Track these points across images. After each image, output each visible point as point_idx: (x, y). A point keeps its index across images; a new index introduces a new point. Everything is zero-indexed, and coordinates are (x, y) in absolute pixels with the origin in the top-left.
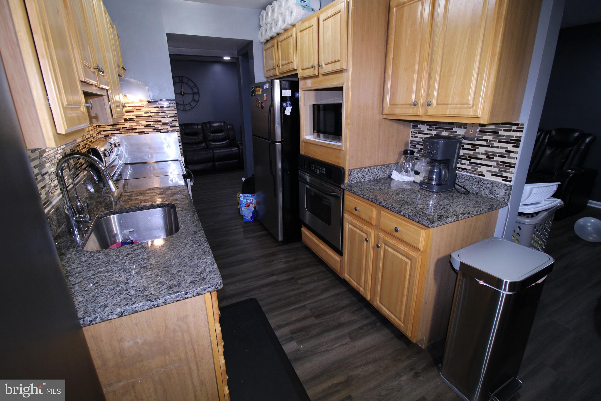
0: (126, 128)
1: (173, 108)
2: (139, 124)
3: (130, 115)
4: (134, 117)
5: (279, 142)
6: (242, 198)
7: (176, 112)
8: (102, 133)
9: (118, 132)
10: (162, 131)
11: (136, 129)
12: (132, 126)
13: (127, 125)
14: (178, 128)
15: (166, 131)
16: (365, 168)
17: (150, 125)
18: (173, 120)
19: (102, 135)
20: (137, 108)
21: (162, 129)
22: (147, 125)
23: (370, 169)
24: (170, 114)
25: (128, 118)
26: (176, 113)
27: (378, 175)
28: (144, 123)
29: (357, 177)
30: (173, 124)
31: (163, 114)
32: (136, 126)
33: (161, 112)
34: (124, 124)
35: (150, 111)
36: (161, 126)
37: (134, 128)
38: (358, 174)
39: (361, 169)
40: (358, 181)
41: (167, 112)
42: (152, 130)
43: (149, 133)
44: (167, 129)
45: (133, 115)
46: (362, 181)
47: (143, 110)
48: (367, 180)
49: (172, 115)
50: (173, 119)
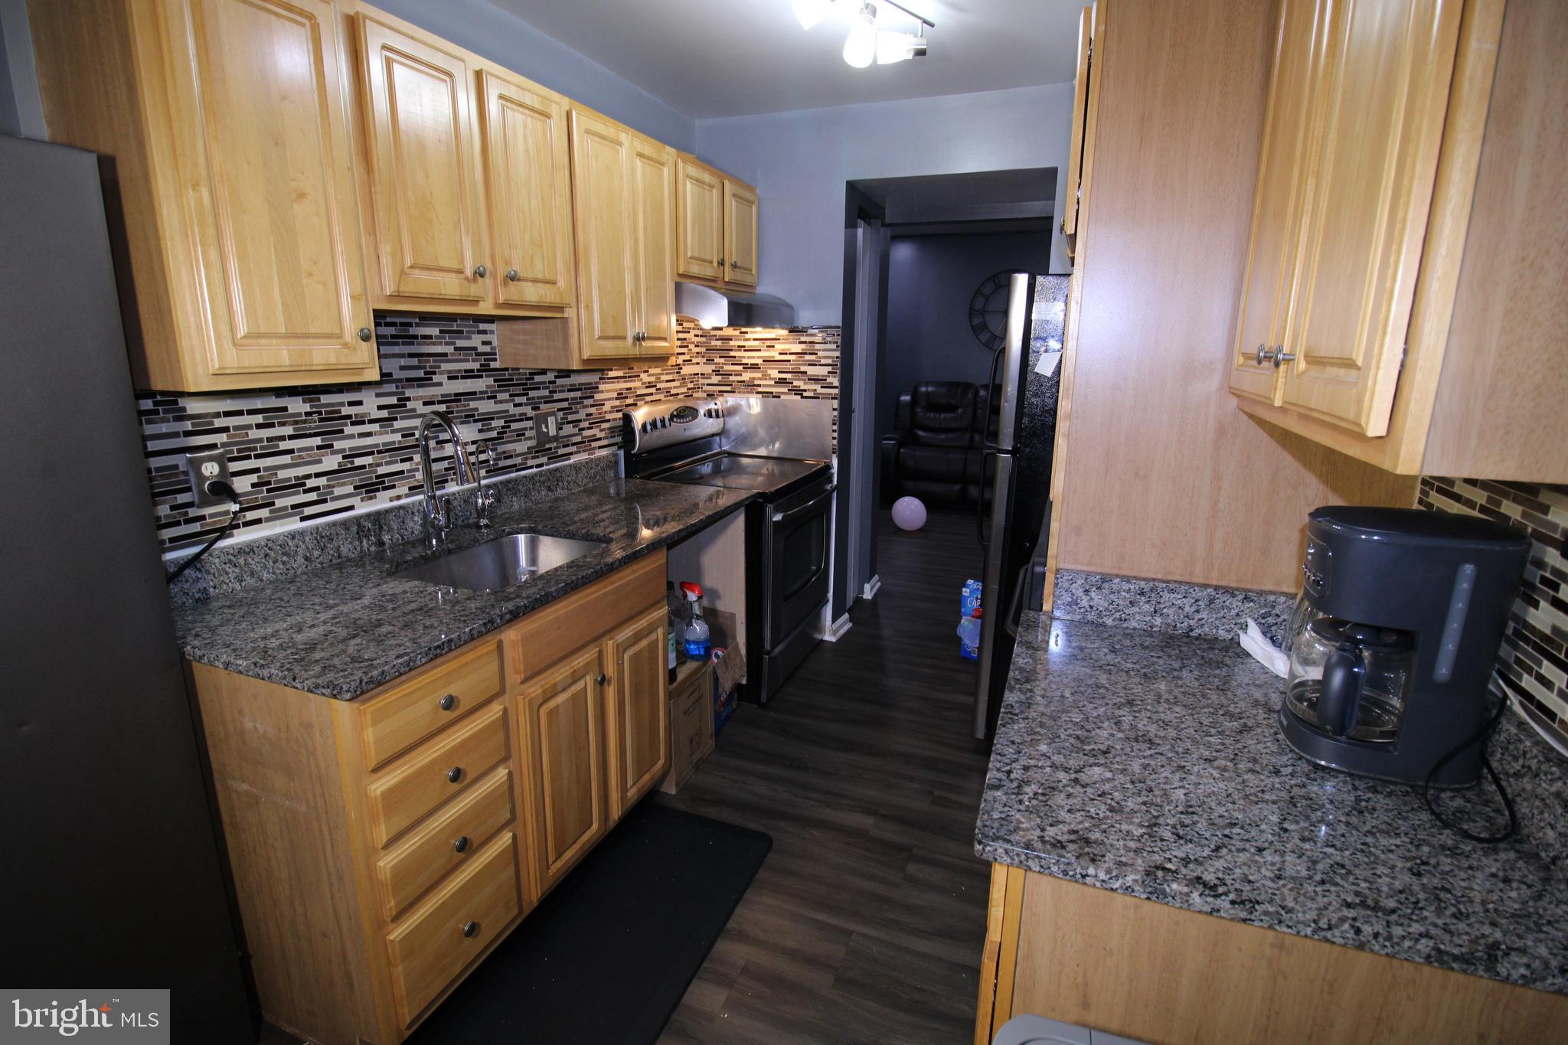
0: (744, 381)
1: (834, 346)
2: (765, 377)
3: (753, 357)
4: (760, 361)
5: (1007, 452)
6: (968, 590)
7: (838, 354)
8: (705, 388)
9: (728, 388)
10: (805, 394)
11: (759, 386)
12: (754, 378)
13: (746, 376)
14: (836, 391)
15: (811, 394)
16: (1127, 579)
17: (786, 379)
18: (829, 372)
19: (705, 392)
20: (768, 343)
21: (805, 391)
22: (780, 379)
23: (1150, 589)
24: (825, 357)
25: (750, 361)
26: (837, 357)
27: (1192, 622)
28: (774, 374)
29: (1085, 603)
30: (829, 380)
31: (813, 357)
32: (760, 379)
33: (810, 354)
34: (741, 375)
35: (789, 350)
36: (805, 384)
37: (756, 382)
38: (1093, 594)
39: (1106, 579)
40: (1089, 617)
41: (820, 354)
42: (786, 390)
43: (779, 397)
44: (815, 390)
45: (758, 357)
46: (1109, 622)
47: (777, 346)
48: (1134, 624)
49: (830, 361)
50: (830, 369)
